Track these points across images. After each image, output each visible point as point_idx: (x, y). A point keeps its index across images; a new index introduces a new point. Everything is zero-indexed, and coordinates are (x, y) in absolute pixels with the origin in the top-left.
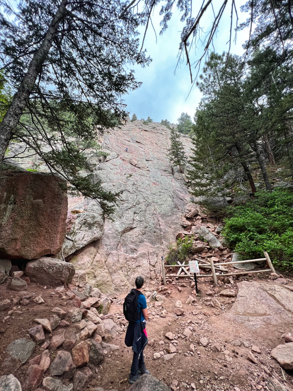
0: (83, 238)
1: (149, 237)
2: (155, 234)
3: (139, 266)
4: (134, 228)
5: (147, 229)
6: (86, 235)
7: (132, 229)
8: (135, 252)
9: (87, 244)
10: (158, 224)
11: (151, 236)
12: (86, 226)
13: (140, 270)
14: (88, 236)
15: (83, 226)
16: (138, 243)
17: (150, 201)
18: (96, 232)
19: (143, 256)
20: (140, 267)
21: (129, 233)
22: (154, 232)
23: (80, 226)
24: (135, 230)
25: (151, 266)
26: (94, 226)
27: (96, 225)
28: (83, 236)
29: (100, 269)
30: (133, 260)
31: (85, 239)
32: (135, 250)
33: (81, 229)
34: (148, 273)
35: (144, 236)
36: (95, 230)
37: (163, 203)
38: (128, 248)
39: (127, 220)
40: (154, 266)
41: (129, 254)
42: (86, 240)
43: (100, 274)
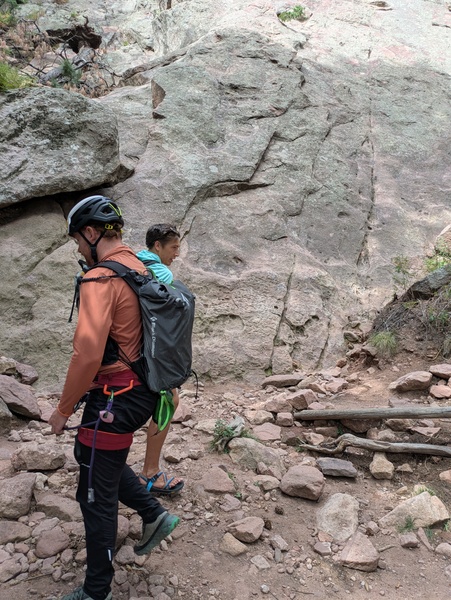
0: (17, 171)
1: (313, 229)
2: (345, 220)
3: (233, 317)
4: (255, 187)
5: (312, 199)
6: (29, 165)
7: (245, 186)
8: (236, 268)
9: (26, 195)
10: (367, 191)
11: (321, 226)
12: (43, 135)
13: (232, 330)
14: (38, 170)
15: (27, 131)
16: (257, 240)
17: (358, 106)
18: (74, 160)
19: (262, 283)
20: (236, 322)
21: (233, 200)
22: (341, 214)
23: (14, 126)
24: (260, 193)
25: (286, 327)
26: (72, 137)
27: (83, 137)
28: (16, 163)
29: (58, 294)
30: (213, 290)
31: (21, 176)
32: (237, 259)
33: (16, 140)
34: (264, 348)
35: (293, 221)
36: (76, 153)
37: (414, 119)
38: (208, 249)
39: (234, 153)
40: (299, 329)
41: (206, 269)
42: (23, 182)
43: (52, 308)
